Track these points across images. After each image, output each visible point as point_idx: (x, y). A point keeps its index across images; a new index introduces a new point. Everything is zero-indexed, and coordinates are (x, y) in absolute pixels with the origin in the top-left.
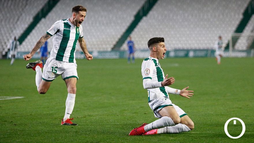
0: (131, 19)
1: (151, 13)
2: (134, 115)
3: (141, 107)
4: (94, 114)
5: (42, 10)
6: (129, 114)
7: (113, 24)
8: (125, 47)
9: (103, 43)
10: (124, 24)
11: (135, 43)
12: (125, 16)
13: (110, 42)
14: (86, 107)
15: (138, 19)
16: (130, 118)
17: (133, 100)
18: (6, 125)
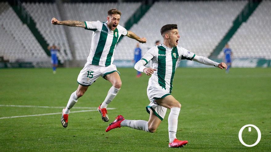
0: (229, 25)
1: (251, 18)
2: (234, 128)
3: (242, 120)
4: (191, 127)
5: (134, 15)
6: (229, 128)
7: (210, 31)
8: (222, 55)
9: (198, 50)
10: (222, 31)
11: (233, 50)
12: (223, 22)
13: (207, 50)
14: (183, 119)
15: (237, 25)
16: (229, 132)
17: (233, 113)
18: (97, 138)
